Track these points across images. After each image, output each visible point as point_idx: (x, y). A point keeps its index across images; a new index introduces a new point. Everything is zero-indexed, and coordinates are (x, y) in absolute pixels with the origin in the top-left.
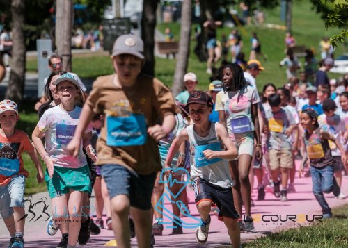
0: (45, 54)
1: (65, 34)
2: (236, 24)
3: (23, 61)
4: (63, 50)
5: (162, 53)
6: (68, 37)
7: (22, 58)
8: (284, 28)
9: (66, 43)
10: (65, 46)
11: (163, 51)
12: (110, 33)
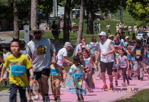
0: (27, 31)
1: (35, 23)
2: (101, 19)
3: (18, 34)
8: (119, 21)
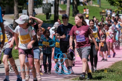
0: (25, 14)
1: (31, 8)
2: (84, 5)
4: (31, 13)
5: (60, 14)
6: (32, 9)
7: (17, 16)
8: (98, 6)
9: (31, 11)
10: (31, 12)
11: (61, 13)
12: (44, 8)
